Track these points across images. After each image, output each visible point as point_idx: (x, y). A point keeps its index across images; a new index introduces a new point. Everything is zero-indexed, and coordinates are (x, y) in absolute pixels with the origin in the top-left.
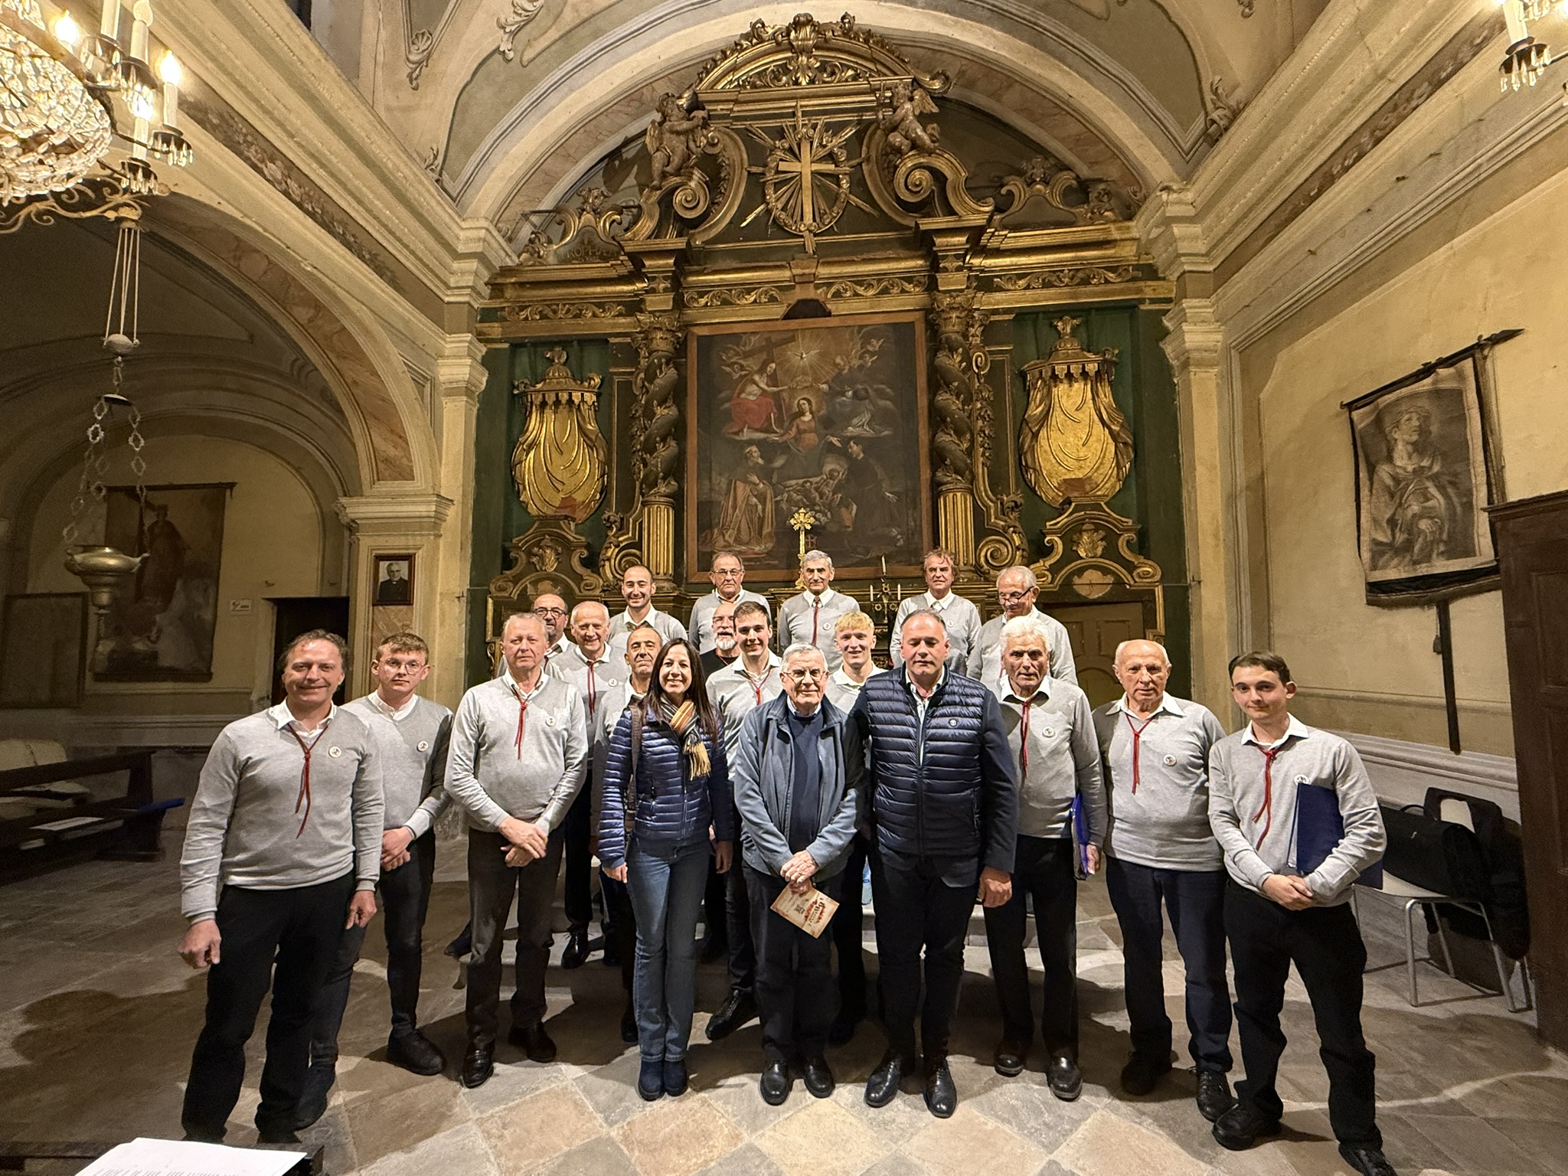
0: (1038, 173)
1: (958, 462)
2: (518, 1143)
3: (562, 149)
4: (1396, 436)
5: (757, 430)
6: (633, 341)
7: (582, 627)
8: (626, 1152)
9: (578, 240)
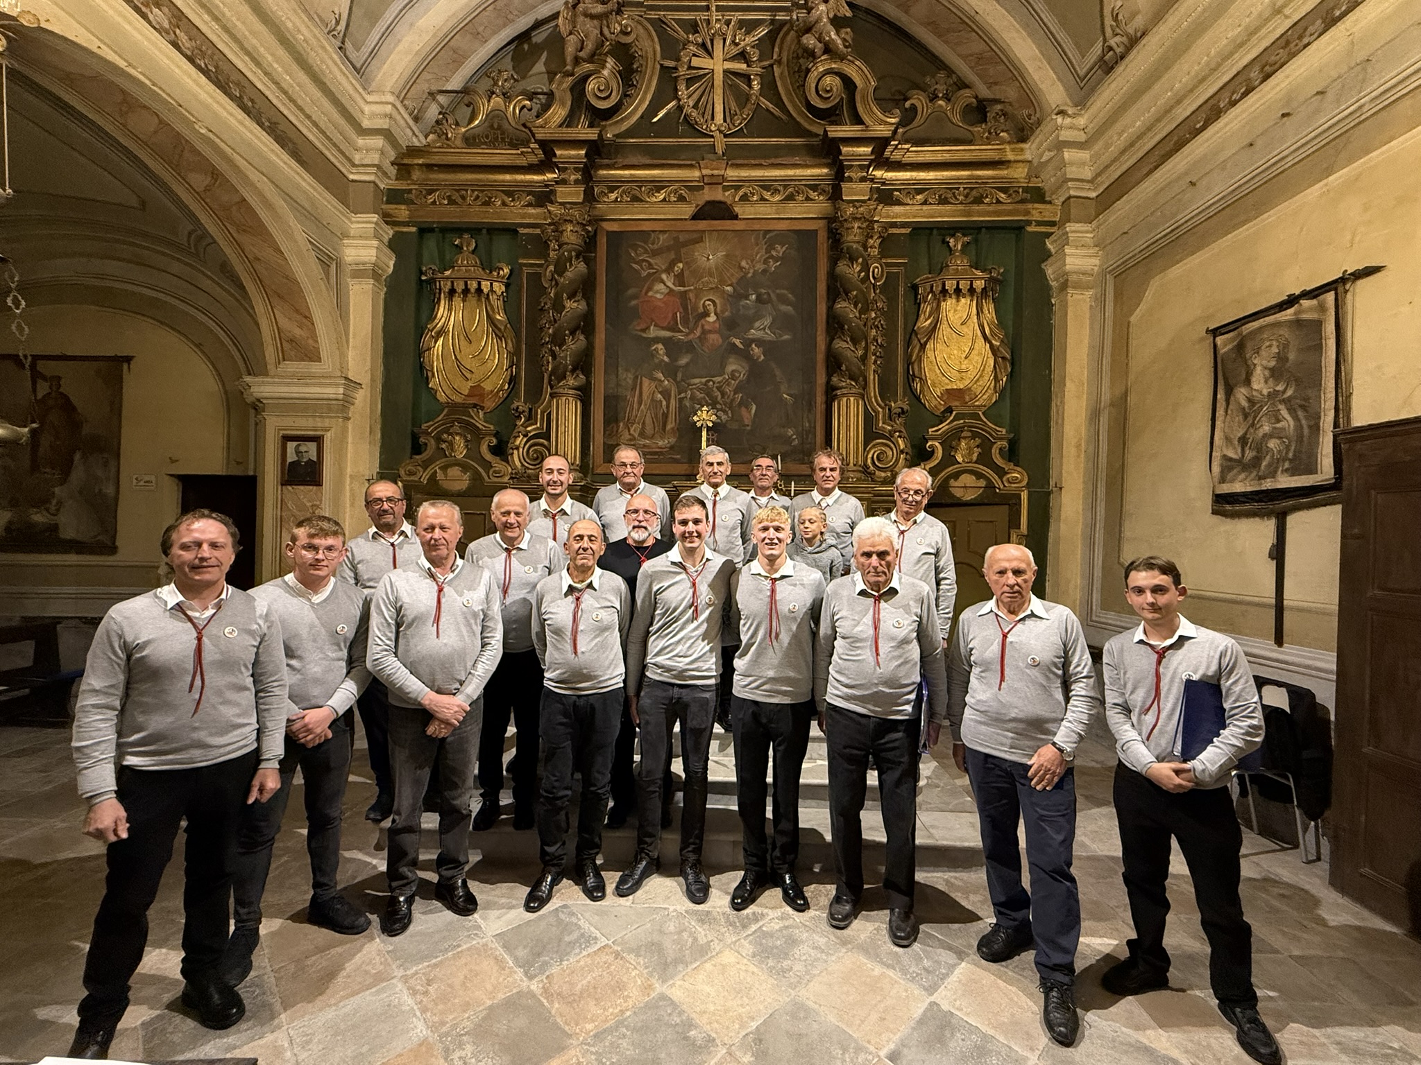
0: (941, 89)
1: (854, 368)
2: (443, 998)
3: (471, 26)
5: (663, 328)
6: (543, 232)
7: (504, 514)
8: (546, 1004)
9: (486, 124)
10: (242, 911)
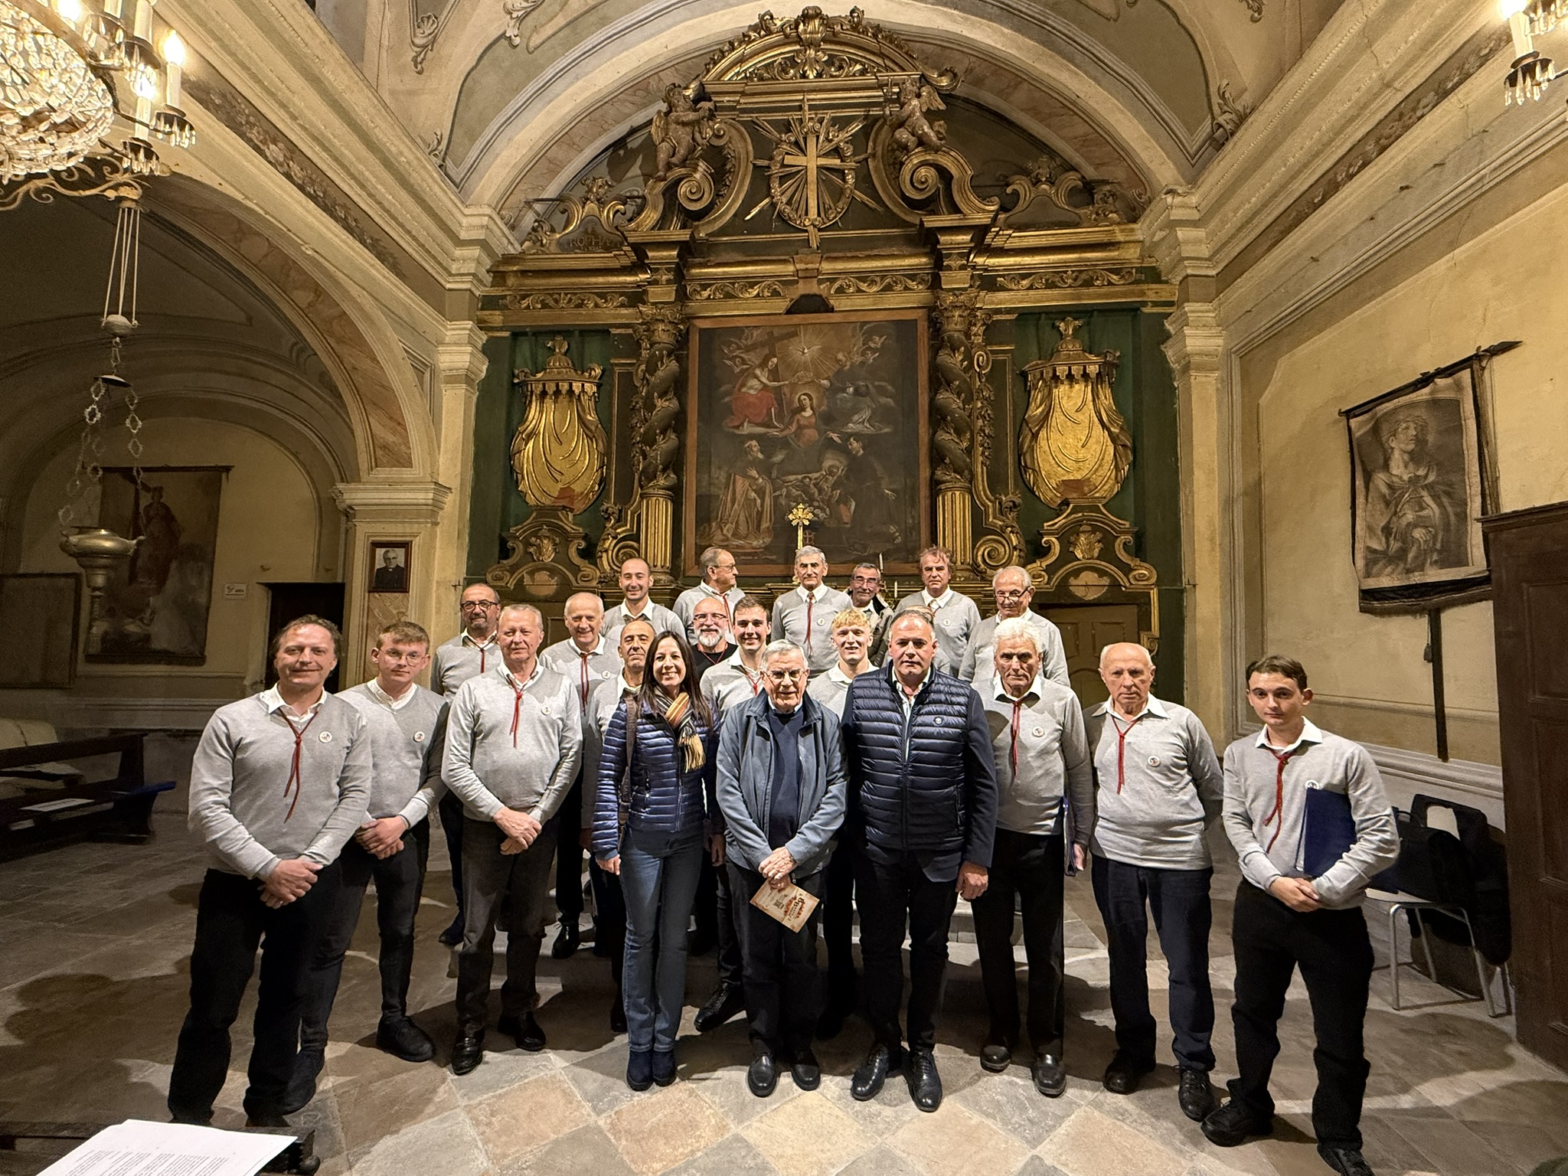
0: (1044, 173)
1: (958, 461)
2: (506, 1130)
3: (566, 138)
4: (1393, 445)
5: (758, 425)
6: (635, 332)
7: (576, 619)
8: (613, 1141)
9: (581, 229)
10: (309, 1031)
